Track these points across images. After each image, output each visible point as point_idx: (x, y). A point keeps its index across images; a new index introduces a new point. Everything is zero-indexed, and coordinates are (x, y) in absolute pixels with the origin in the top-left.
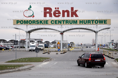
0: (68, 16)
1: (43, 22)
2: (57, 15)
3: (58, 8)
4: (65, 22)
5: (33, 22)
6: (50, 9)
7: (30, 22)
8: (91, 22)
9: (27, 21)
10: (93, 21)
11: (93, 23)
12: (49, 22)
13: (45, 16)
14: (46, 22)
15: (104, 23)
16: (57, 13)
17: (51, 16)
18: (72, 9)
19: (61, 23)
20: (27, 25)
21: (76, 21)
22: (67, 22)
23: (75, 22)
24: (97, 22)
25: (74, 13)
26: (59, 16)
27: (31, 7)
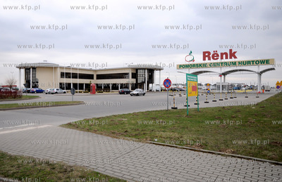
0: (227, 58)
1: (202, 65)
2: (215, 58)
3: (216, 51)
4: (223, 64)
5: (194, 66)
6: (209, 53)
7: (191, 66)
9: (188, 65)
10: (253, 61)
12: (208, 65)
13: (204, 59)
14: (205, 65)
15: (267, 63)
16: (215, 56)
17: (209, 59)
18: (231, 50)
19: (219, 65)
20: (188, 69)
21: (235, 62)
23: (234, 64)
24: (257, 62)
25: (233, 55)
26: (217, 59)
27: (191, 52)
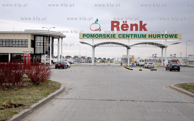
1: (110, 36)
2: (125, 29)
3: (126, 22)
4: (133, 36)
5: (100, 36)
6: (118, 23)
7: (97, 36)
8: (161, 36)
9: (94, 35)
10: (163, 35)
11: (163, 37)
12: (117, 36)
14: (114, 36)
15: (175, 37)
16: (125, 26)
19: (129, 37)
20: (93, 39)
21: (145, 35)
22: (135, 36)
24: (167, 36)
25: (143, 27)
26: (127, 30)
27: (97, 20)
